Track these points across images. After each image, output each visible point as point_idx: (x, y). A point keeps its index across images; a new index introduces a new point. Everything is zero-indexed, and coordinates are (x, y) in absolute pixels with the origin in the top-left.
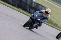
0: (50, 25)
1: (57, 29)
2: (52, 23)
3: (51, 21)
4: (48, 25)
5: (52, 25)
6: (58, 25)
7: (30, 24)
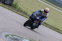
0: (19, 13)
1: (26, 17)
2: (22, 11)
3: (20, 9)
4: (17, 13)
5: (21, 14)
6: (28, 13)
7: (30, 23)
